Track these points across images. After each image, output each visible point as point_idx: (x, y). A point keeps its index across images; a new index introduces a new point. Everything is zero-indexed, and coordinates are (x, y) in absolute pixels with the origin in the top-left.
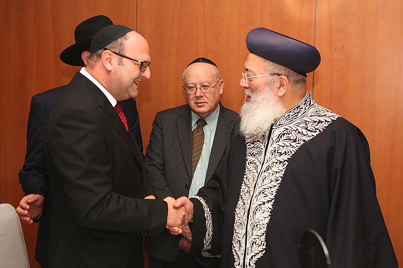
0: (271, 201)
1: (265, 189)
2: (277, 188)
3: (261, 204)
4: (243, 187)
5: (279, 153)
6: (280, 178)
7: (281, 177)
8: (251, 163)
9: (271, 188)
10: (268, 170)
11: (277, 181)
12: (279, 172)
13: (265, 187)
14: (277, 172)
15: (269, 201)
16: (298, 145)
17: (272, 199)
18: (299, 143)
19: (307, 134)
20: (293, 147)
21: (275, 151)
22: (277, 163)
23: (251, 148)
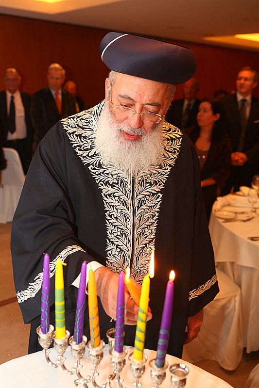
0: (152, 241)
1: (144, 229)
2: (155, 225)
3: (144, 247)
4: (110, 228)
5: (149, 183)
6: (156, 213)
7: (158, 212)
8: (110, 195)
9: (149, 226)
10: (141, 205)
11: (154, 216)
12: (154, 206)
13: (143, 226)
14: (151, 207)
15: (150, 242)
16: (166, 171)
17: (153, 239)
18: (166, 169)
19: (169, 157)
20: (162, 174)
21: (143, 181)
22: (149, 196)
23: (100, 174)
